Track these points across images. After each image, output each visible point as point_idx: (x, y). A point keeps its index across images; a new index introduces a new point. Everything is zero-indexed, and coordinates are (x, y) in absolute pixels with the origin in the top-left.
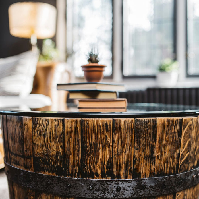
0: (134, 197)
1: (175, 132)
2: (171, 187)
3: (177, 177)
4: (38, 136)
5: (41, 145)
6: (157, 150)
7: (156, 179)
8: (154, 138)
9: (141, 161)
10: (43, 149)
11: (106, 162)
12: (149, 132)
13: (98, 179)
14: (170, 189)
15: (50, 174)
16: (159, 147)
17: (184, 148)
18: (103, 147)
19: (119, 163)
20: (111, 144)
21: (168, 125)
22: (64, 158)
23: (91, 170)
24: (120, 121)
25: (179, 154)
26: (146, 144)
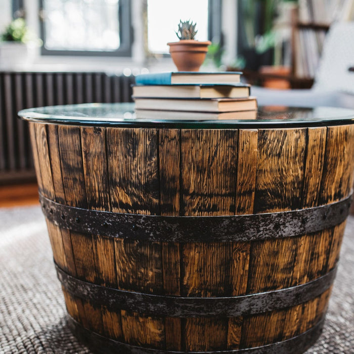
4: (267, 158)
5: (271, 170)
10: (275, 176)
15: (282, 211)
22: (303, 184)
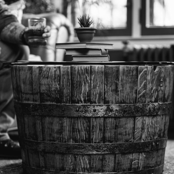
0: (105, 116)
1: (132, 75)
2: (131, 112)
3: (136, 106)
4: (43, 79)
5: (45, 84)
6: (120, 86)
7: (119, 105)
8: (117, 78)
9: (109, 92)
10: (47, 87)
11: (86, 93)
12: (114, 74)
13: (81, 104)
14: (130, 113)
15: (51, 103)
16: (121, 85)
17: (140, 86)
18: (85, 83)
19: (94, 94)
20: (89, 81)
21: (127, 71)
23: (77, 98)
24: (95, 67)
25: (136, 90)
26: (112, 82)
